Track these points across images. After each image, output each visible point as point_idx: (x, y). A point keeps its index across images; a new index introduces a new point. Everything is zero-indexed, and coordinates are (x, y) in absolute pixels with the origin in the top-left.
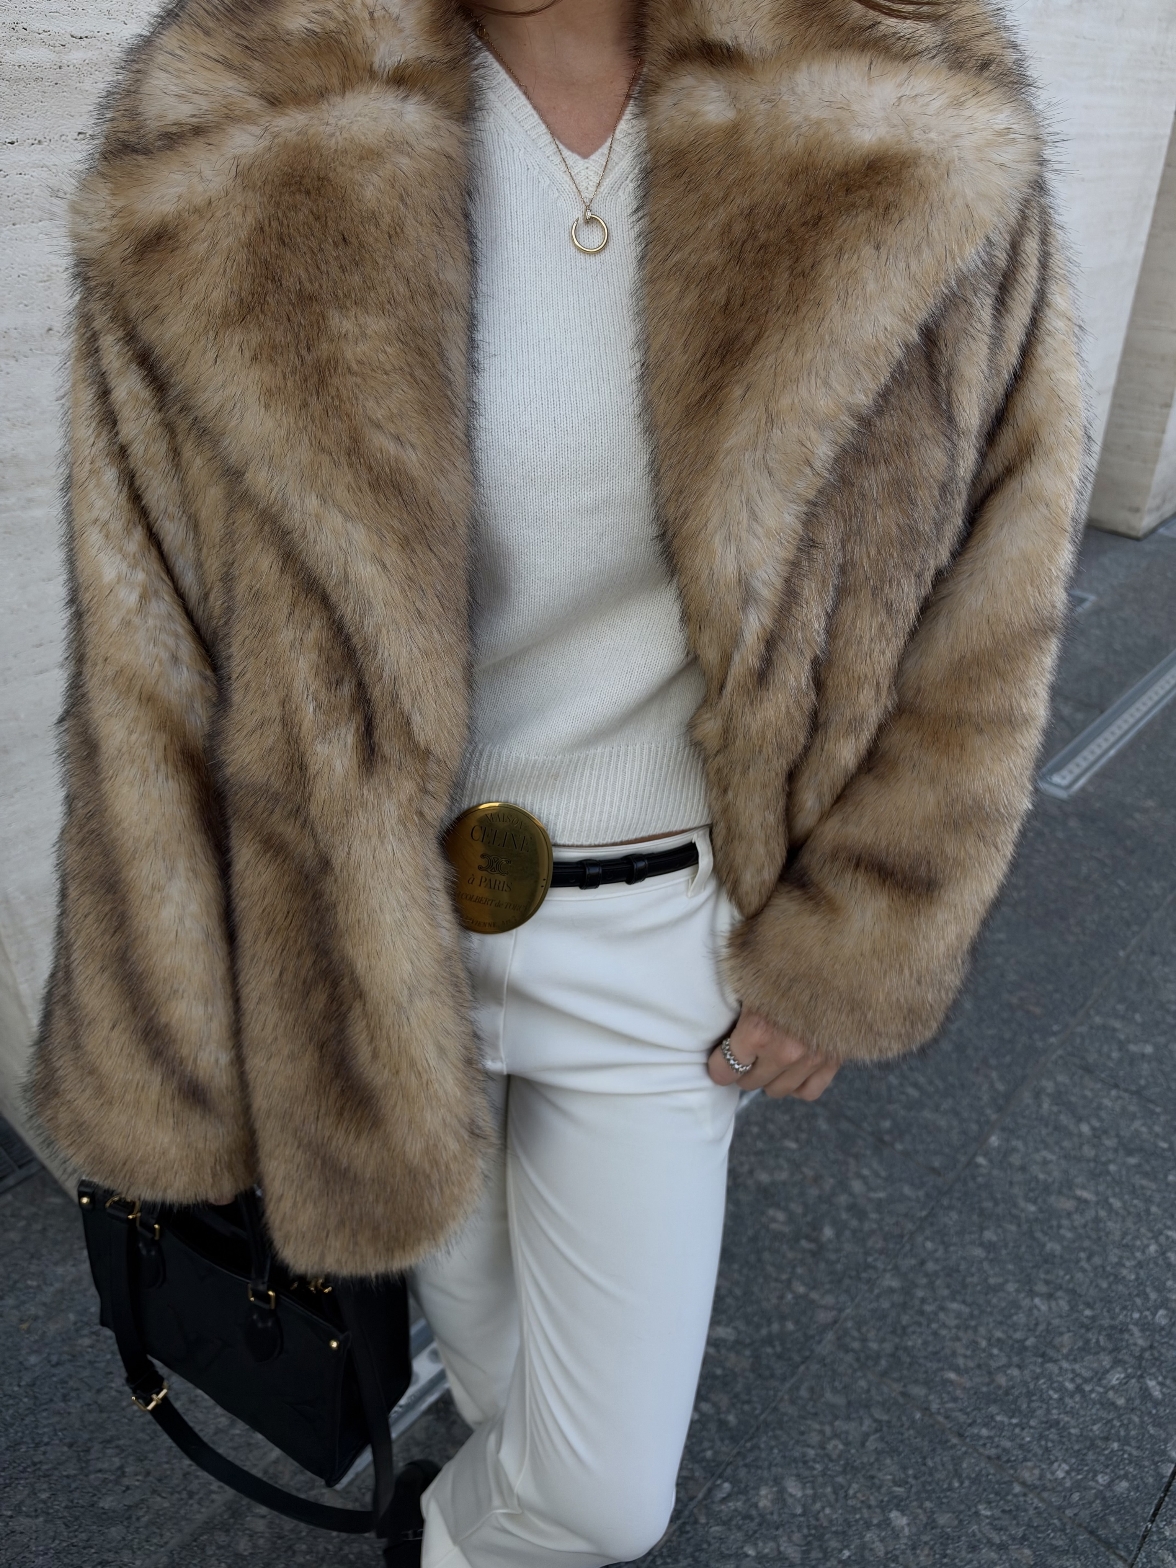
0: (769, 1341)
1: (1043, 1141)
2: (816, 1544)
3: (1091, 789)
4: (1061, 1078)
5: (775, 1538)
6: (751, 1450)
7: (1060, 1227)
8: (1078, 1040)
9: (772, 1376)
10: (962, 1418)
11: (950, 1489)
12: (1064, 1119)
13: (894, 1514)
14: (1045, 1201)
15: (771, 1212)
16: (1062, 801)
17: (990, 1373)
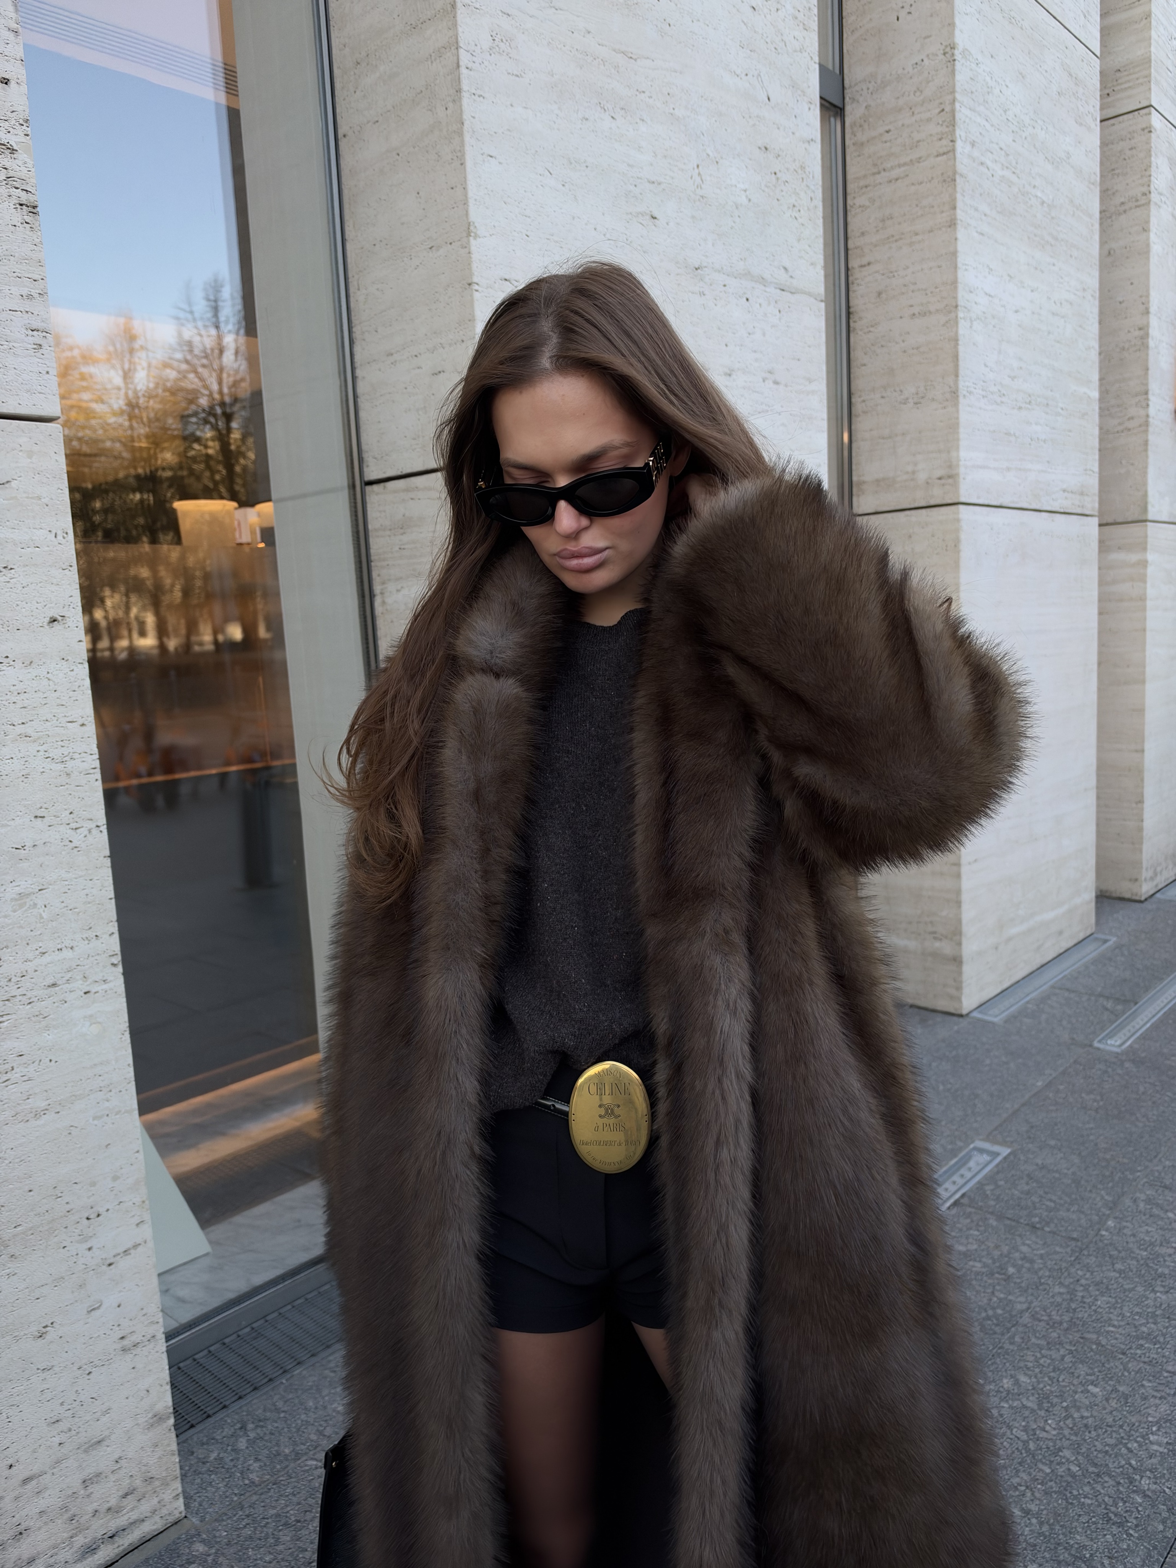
0: (988, 1318)
1: (1143, 1222)
2: (1044, 1401)
3: (1136, 1046)
4: (1148, 1192)
5: (1019, 1400)
6: (992, 1364)
7: (1165, 1261)
8: (1156, 1174)
9: (995, 1333)
10: (1123, 1347)
11: (1123, 1375)
12: (1156, 1211)
13: (1090, 1388)
14: (1152, 1250)
15: (971, 1263)
16: (1117, 1053)
17: (1136, 1327)
